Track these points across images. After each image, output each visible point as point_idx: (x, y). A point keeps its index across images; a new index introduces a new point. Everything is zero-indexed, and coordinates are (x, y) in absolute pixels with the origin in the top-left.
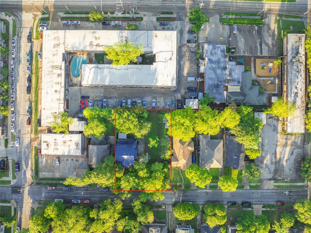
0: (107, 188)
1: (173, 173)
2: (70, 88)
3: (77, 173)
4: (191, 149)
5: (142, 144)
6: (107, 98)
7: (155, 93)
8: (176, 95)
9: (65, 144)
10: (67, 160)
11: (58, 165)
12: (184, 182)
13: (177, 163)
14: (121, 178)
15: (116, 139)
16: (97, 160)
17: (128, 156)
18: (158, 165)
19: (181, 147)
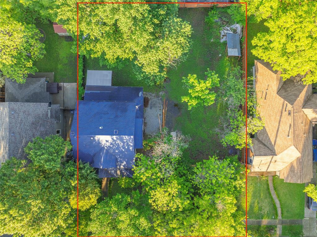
4: (314, 115)
5: (158, 105)
12: (282, 217)
13: (271, 161)
14: (91, 211)
15: (81, 89)
16: (11, 151)
17: (115, 135)
18: (221, 168)
19: (284, 109)
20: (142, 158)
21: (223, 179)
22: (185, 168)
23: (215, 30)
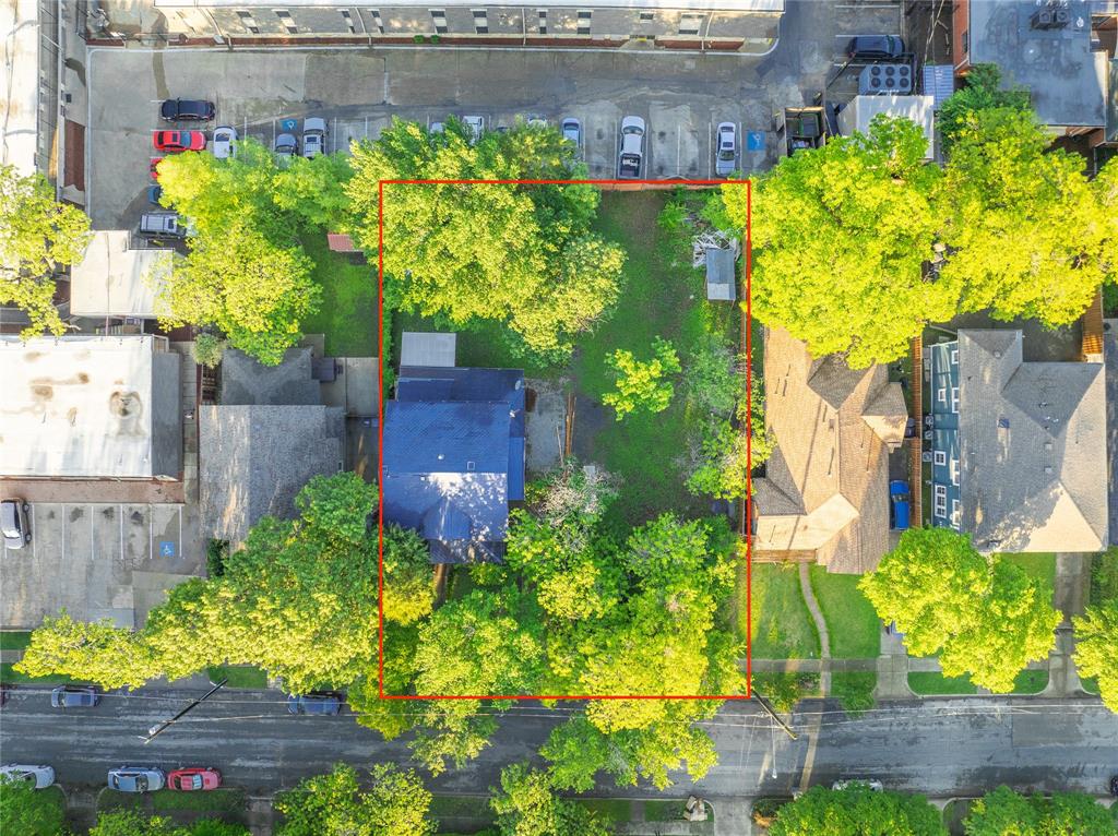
0: (327, 695)
1: (759, 592)
2: (91, 57)
3: (140, 599)
4: (889, 428)
5: (556, 406)
6: (328, 116)
7: (639, 80)
8: (773, 94)
9: (47, 403)
10: (77, 514)
11: (18, 546)
12: (831, 653)
13: (795, 527)
14: (420, 626)
15: (388, 372)
16: (254, 507)
17: (470, 472)
18: (679, 535)
19: (821, 418)
20: (523, 519)
21: (681, 557)
22: (612, 539)
23: (680, 241)
